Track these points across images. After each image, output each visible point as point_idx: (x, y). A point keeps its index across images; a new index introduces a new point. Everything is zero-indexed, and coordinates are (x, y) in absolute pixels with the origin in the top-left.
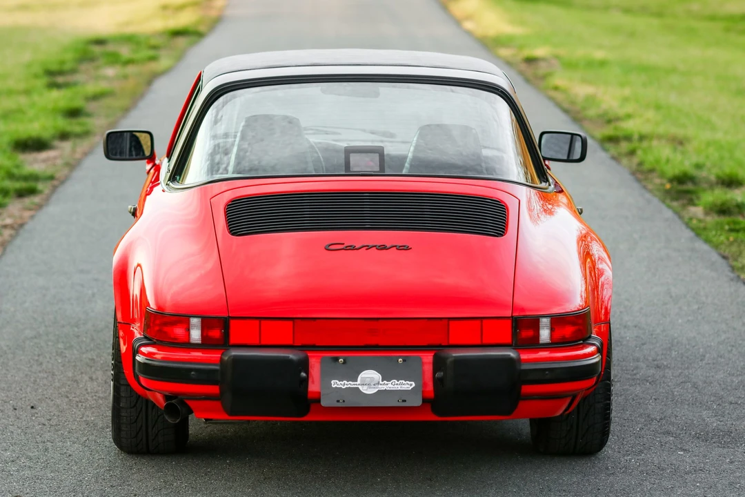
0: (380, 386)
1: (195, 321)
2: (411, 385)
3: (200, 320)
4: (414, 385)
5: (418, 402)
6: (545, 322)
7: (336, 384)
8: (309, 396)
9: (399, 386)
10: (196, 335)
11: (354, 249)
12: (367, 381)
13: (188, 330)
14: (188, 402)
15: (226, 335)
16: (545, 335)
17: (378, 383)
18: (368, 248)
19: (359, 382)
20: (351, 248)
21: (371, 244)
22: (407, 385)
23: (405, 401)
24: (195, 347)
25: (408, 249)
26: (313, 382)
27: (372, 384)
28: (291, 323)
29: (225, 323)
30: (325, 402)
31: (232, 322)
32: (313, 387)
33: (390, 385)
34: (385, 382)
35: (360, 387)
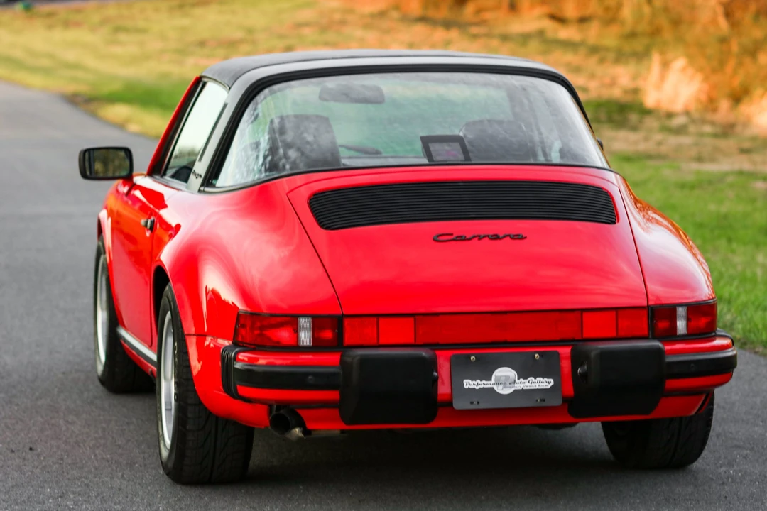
0: (516, 385)
1: (304, 322)
2: (549, 383)
3: (310, 319)
4: (552, 383)
5: (557, 401)
6: (681, 311)
7: (468, 384)
8: (439, 398)
9: (537, 384)
10: (305, 337)
11: (465, 239)
12: (503, 380)
13: (296, 331)
14: (299, 411)
15: (340, 336)
16: (681, 325)
17: (515, 382)
18: (480, 238)
19: (493, 381)
20: (460, 239)
21: (482, 235)
22: (545, 383)
23: (544, 400)
24: (305, 350)
25: (523, 238)
26: (443, 383)
27: (508, 383)
28: (412, 319)
29: (338, 322)
30: (459, 404)
31: (347, 322)
32: (443, 389)
33: (527, 384)
34: (522, 380)
35: (495, 387)
